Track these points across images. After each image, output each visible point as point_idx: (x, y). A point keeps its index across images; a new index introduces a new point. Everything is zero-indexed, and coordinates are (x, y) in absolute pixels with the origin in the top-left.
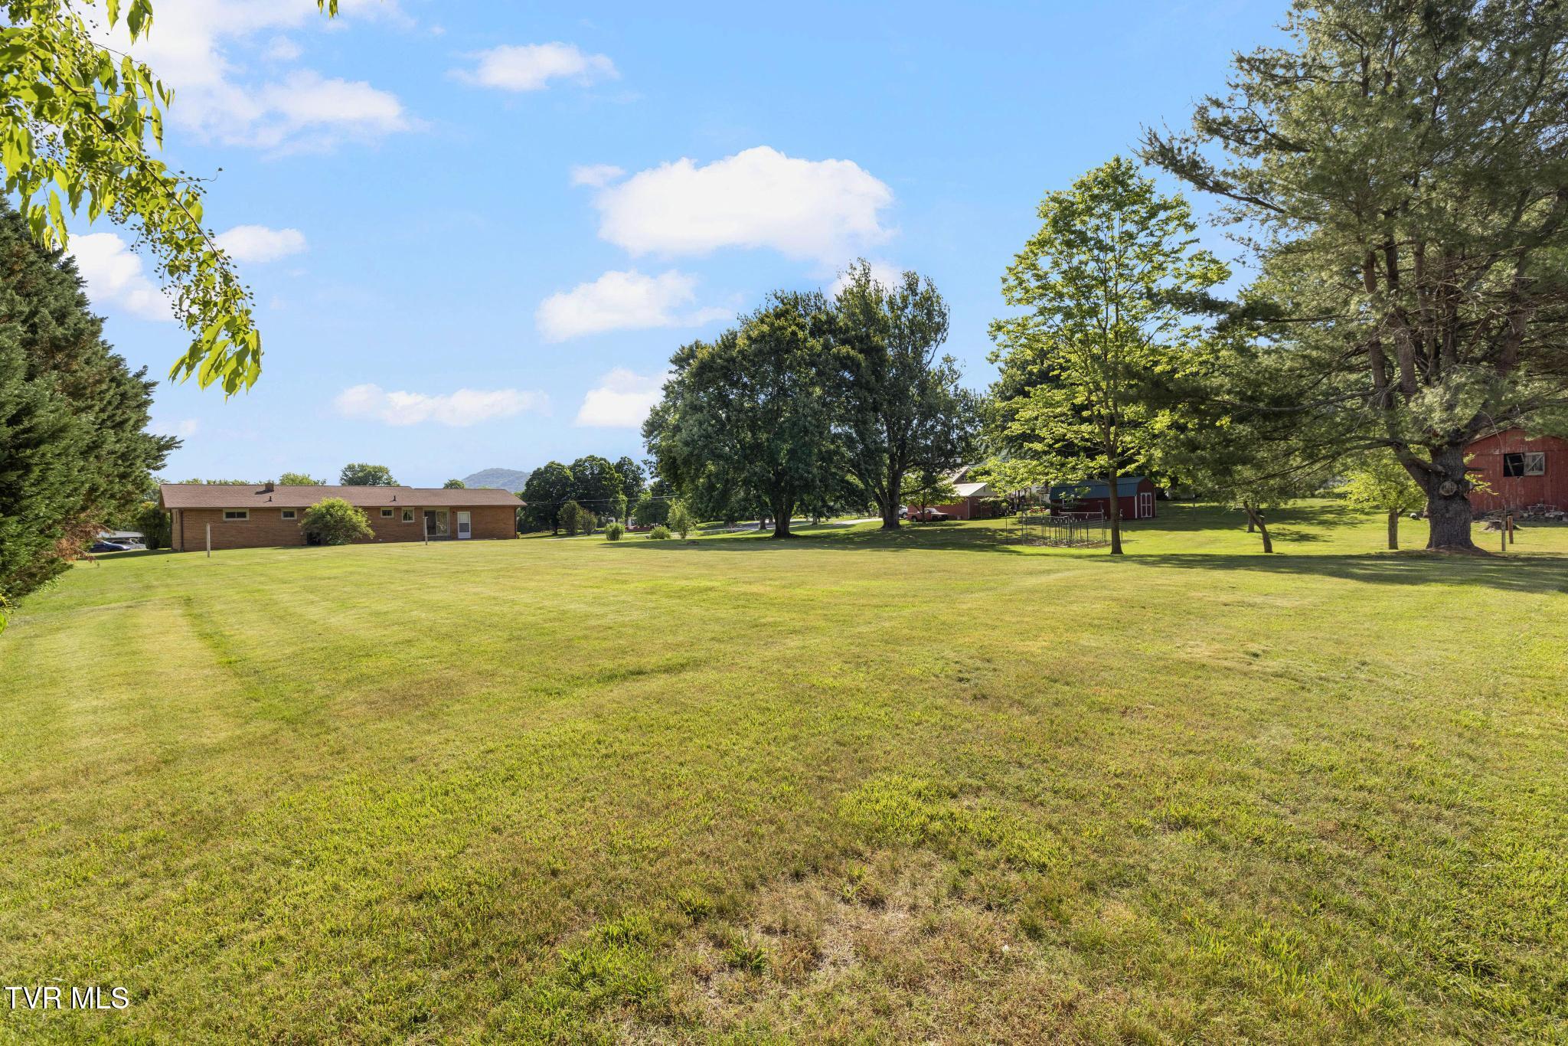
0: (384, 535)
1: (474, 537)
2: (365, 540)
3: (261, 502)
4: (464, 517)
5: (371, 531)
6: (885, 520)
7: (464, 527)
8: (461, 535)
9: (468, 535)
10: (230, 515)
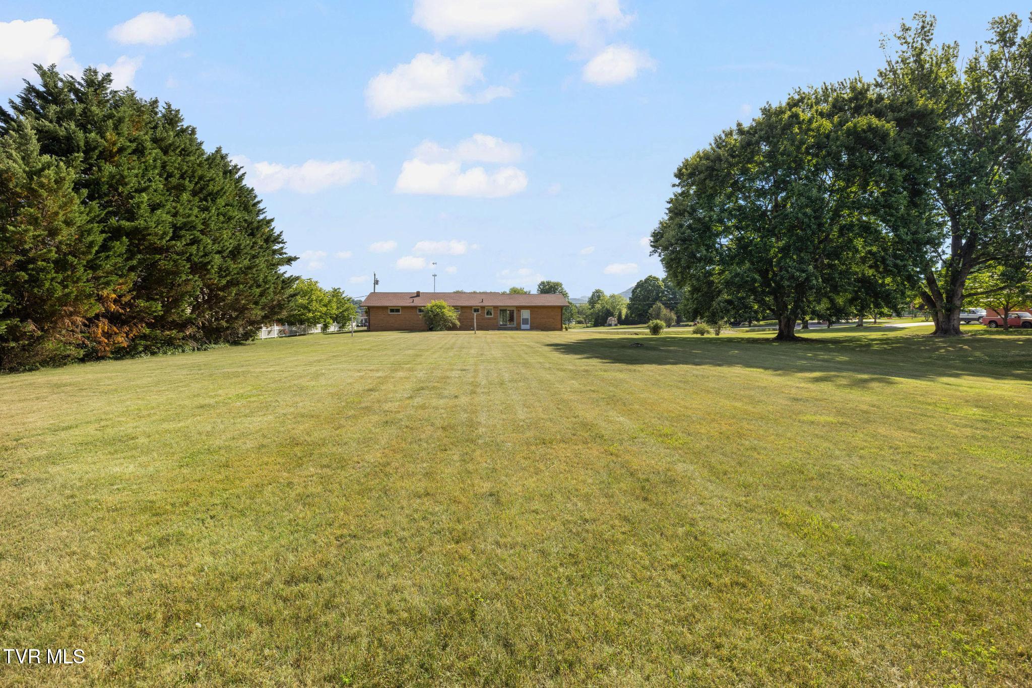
0: (466, 326)
1: (532, 328)
2: (453, 328)
3: (408, 303)
4: (526, 314)
5: (459, 323)
6: (937, 325)
7: (525, 321)
8: (523, 326)
9: (528, 326)
10: (392, 311)
